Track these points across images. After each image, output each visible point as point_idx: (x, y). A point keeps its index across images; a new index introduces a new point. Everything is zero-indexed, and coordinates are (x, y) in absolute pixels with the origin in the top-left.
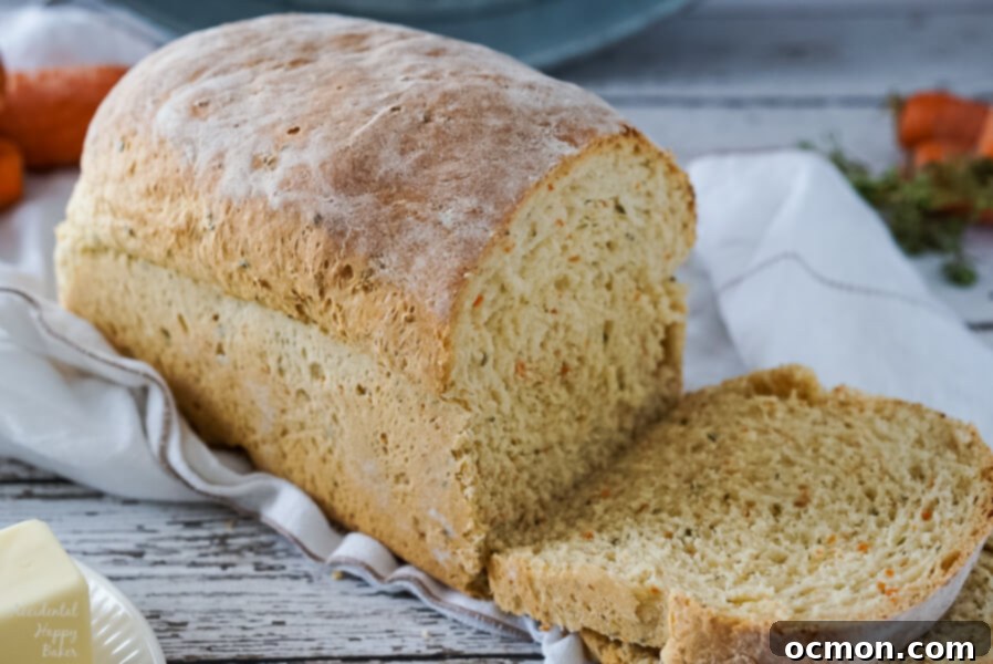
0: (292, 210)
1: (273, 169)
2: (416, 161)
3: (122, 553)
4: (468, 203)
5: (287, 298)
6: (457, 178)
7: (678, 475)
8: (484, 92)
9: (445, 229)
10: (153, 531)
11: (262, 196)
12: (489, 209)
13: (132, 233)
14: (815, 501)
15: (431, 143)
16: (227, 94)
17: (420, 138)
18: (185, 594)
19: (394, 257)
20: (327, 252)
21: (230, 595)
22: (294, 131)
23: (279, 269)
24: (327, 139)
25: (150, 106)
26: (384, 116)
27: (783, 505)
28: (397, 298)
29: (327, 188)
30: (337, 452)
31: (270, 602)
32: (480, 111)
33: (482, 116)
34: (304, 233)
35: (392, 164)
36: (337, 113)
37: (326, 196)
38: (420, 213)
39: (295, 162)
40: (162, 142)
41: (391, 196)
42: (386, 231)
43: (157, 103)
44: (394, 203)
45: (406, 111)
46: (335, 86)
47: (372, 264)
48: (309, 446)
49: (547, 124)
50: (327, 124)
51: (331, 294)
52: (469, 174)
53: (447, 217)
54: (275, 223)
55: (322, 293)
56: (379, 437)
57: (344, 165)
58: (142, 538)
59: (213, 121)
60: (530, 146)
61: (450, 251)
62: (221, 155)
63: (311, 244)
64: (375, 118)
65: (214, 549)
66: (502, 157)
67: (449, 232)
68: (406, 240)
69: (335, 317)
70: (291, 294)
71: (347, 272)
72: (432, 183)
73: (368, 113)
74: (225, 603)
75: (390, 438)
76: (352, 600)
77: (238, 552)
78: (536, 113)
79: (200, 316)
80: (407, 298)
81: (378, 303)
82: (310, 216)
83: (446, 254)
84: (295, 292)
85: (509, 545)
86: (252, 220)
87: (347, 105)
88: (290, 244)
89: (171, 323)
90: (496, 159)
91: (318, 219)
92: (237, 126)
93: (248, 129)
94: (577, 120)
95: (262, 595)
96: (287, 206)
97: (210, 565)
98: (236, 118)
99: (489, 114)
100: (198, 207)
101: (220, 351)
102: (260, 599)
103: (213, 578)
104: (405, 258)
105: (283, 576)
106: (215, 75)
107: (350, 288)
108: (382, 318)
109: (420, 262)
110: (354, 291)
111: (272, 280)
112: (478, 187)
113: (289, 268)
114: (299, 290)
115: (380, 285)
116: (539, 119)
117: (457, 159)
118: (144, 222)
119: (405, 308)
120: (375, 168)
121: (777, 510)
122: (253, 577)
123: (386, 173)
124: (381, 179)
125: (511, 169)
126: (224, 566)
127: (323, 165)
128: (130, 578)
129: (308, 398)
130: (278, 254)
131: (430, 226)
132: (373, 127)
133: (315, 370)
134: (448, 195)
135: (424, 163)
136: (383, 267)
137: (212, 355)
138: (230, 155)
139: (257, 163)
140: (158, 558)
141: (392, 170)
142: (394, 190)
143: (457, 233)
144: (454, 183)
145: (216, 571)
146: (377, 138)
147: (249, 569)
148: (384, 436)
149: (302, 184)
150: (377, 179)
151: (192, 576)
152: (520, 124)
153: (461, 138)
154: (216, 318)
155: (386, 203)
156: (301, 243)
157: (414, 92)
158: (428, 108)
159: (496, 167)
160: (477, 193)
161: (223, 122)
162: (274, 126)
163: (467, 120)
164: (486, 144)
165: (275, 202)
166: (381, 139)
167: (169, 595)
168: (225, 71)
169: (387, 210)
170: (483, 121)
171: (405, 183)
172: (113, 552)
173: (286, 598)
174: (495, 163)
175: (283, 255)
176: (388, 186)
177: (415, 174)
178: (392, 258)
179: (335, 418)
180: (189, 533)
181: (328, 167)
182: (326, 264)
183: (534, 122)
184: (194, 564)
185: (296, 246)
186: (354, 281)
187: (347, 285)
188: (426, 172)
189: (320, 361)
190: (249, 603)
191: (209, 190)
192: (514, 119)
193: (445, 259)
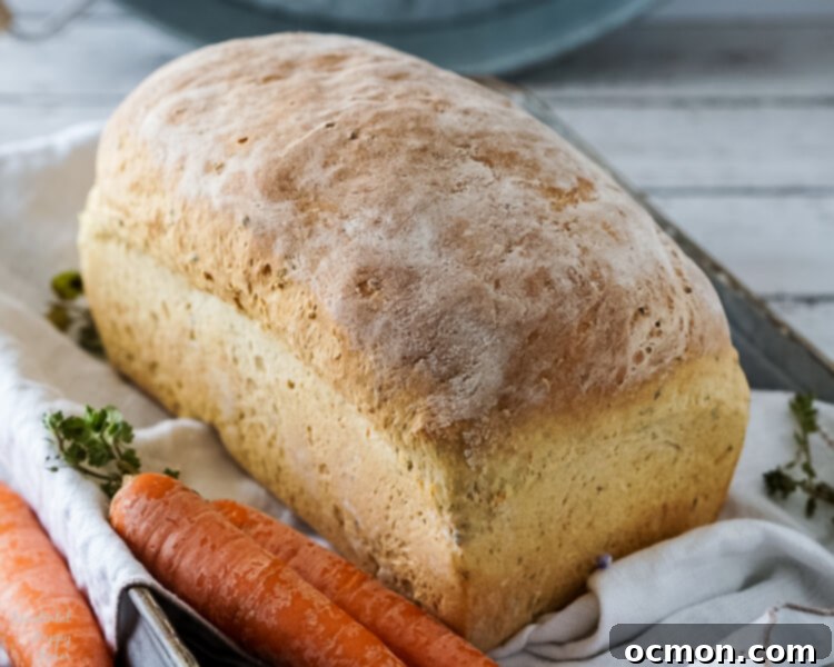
0: (228, 211)
1: (219, 174)
2: (335, 173)
4: (371, 213)
5: (226, 291)
6: (366, 191)
8: (414, 114)
9: (346, 236)
11: (208, 197)
12: (388, 219)
13: (121, 223)
15: (352, 158)
16: (202, 104)
17: (343, 153)
19: (303, 259)
20: (252, 252)
22: (243, 141)
23: (220, 264)
24: (266, 149)
25: (142, 110)
26: (318, 132)
28: (304, 296)
29: (257, 193)
30: (278, 437)
32: (403, 132)
33: (404, 136)
34: (236, 233)
35: (313, 176)
36: (281, 127)
37: (254, 200)
38: (328, 221)
39: (237, 168)
40: (145, 144)
41: (308, 204)
42: (298, 236)
43: (148, 108)
44: (309, 211)
45: (339, 129)
46: (290, 101)
47: (286, 265)
48: (259, 430)
49: (467, 146)
50: (270, 137)
51: (258, 289)
52: (377, 188)
53: (350, 227)
54: (216, 222)
55: (250, 288)
56: (306, 429)
57: (273, 175)
59: (184, 128)
60: (442, 165)
61: (347, 256)
62: (183, 159)
63: (241, 244)
64: (311, 133)
66: (411, 173)
67: (350, 240)
68: (316, 243)
69: (261, 310)
70: (228, 288)
71: (267, 270)
72: (342, 195)
73: (306, 128)
75: (314, 431)
78: (458, 135)
79: (177, 304)
80: (311, 297)
81: (291, 300)
82: (240, 218)
83: (344, 259)
84: (231, 286)
86: (200, 218)
87: (292, 120)
88: (227, 242)
89: (158, 309)
90: (405, 176)
91: (247, 221)
92: (201, 133)
93: (209, 137)
94: (499, 143)
96: (225, 207)
98: (202, 126)
99: (411, 135)
100: (164, 203)
101: (192, 336)
104: (312, 261)
106: (200, 86)
107: (270, 286)
108: (293, 314)
109: (323, 264)
110: (273, 288)
111: (214, 273)
112: (382, 200)
113: (226, 264)
114: (234, 285)
115: (292, 283)
116: (460, 141)
117: (370, 174)
118: (128, 214)
119: (310, 305)
120: (299, 178)
123: (307, 183)
124: (303, 189)
125: (418, 184)
127: (256, 174)
129: (256, 387)
130: (218, 251)
131: (335, 232)
132: (305, 141)
133: (259, 361)
134: (355, 206)
135: (341, 176)
136: (294, 268)
137: (186, 340)
138: (190, 159)
139: (208, 168)
141: (312, 180)
142: (312, 199)
143: (355, 240)
144: (362, 195)
146: (306, 152)
148: (309, 429)
149: (238, 190)
150: (299, 188)
152: (439, 145)
153: (380, 154)
154: (189, 306)
155: (302, 210)
156: (234, 242)
157: (351, 112)
158: (358, 126)
159: (402, 183)
160: (380, 205)
161: (191, 128)
162: (230, 135)
163: (389, 139)
164: (401, 160)
165: (217, 203)
166: (309, 153)
168: (207, 83)
169: (302, 216)
170: (404, 140)
171: (321, 193)
174: (403, 179)
175: (221, 252)
176: (307, 195)
177: (331, 185)
178: (302, 261)
179: (275, 408)
181: (261, 174)
182: (251, 262)
183: (453, 144)
185: (231, 244)
186: (273, 279)
187: (268, 283)
188: (341, 184)
189: (262, 354)
191: (172, 189)
192: (434, 140)
193: (343, 263)
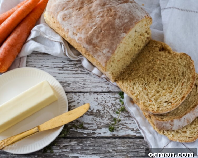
0: (80, 44)
1: (77, 36)
2: (99, 40)
3: (60, 68)
4: (107, 50)
6: (106, 45)
7: (146, 68)
9: (104, 54)
10: (65, 63)
11: (75, 40)
12: (111, 51)
14: (166, 79)
15: (101, 37)
16: (69, 16)
17: (100, 35)
18: (70, 77)
19: (96, 56)
20: (86, 52)
21: (77, 77)
22: (79, 29)
24: (85, 33)
25: (56, 14)
26: (94, 30)
27: (161, 79)
28: (97, 61)
29: (85, 43)
31: (83, 79)
34: (82, 48)
36: (86, 27)
38: (100, 50)
39: (80, 36)
42: (95, 52)
44: (96, 48)
45: (98, 29)
46: (86, 19)
50: (85, 29)
53: (104, 52)
57: (88, 40)
58: (63, 64)
59: (66, 22)
60: (118, 36)
61: (105, 57)
62: (68, 30)
64: (92, 30)
65: (74, 67)
68: (98, 54)
71: (89, 55)
72: (102, 45)
74: (76, 79)
76: (96, 79)
77: (78, 68)
78: (119, 27)
81: (94, 60)
85: (119, 80)
87: (88, 25)
90: (112, 41)
91: (84, 47)
92: (70, 24)
93: (72, 26)
95: (82, 78)
97: (74, 71)
98: (70, 23)
99: (111, 30)
102: (81, 78)
103: (74, 74)
104: (98, 57)
105: (85, 73)
109: (100, 58)
112: (109, 47)
117: (106, 41)
120: (93, 41)
121: (160, 80)
122: (80, 74)
125: (115, 43)
126: (76, 71)
127: (84, 39)
128: (62, 73)
131: (101, 53)
132: (92, 32)
134: (104, 48)
136: (94, 56)
138: (70, 30)
139: (74, 34)
140: (66, 69)
141: (95, 42)
143: (106, 55)
145: (74, 72)
146: (92, 35)
147: (79, 72)
149: (81, 41)
150: (93, 43)
151: (71, 73)
153: (107, 36)
155: (94, 47)
157: (99, 24)
158: (101, 28)
159: (112, 43)
161: (68, 23)
162: (76, 26)
163: (107, 32)
164: (110, 37)
165: (77, 42)
167: (68, 77)
168: (68, 9)
169: (94, 49)
170: (110, 32)
171: (97, 44)
172: (59, 67)
173: (85, 79)
176: (95, 44)
177: (99, 43)
180: (70, 63)
183: (119, 30)
184: (71, 71)
188: (101, 43)
190: (80, 79)
191: (67, 34)
193: (104, 59)
